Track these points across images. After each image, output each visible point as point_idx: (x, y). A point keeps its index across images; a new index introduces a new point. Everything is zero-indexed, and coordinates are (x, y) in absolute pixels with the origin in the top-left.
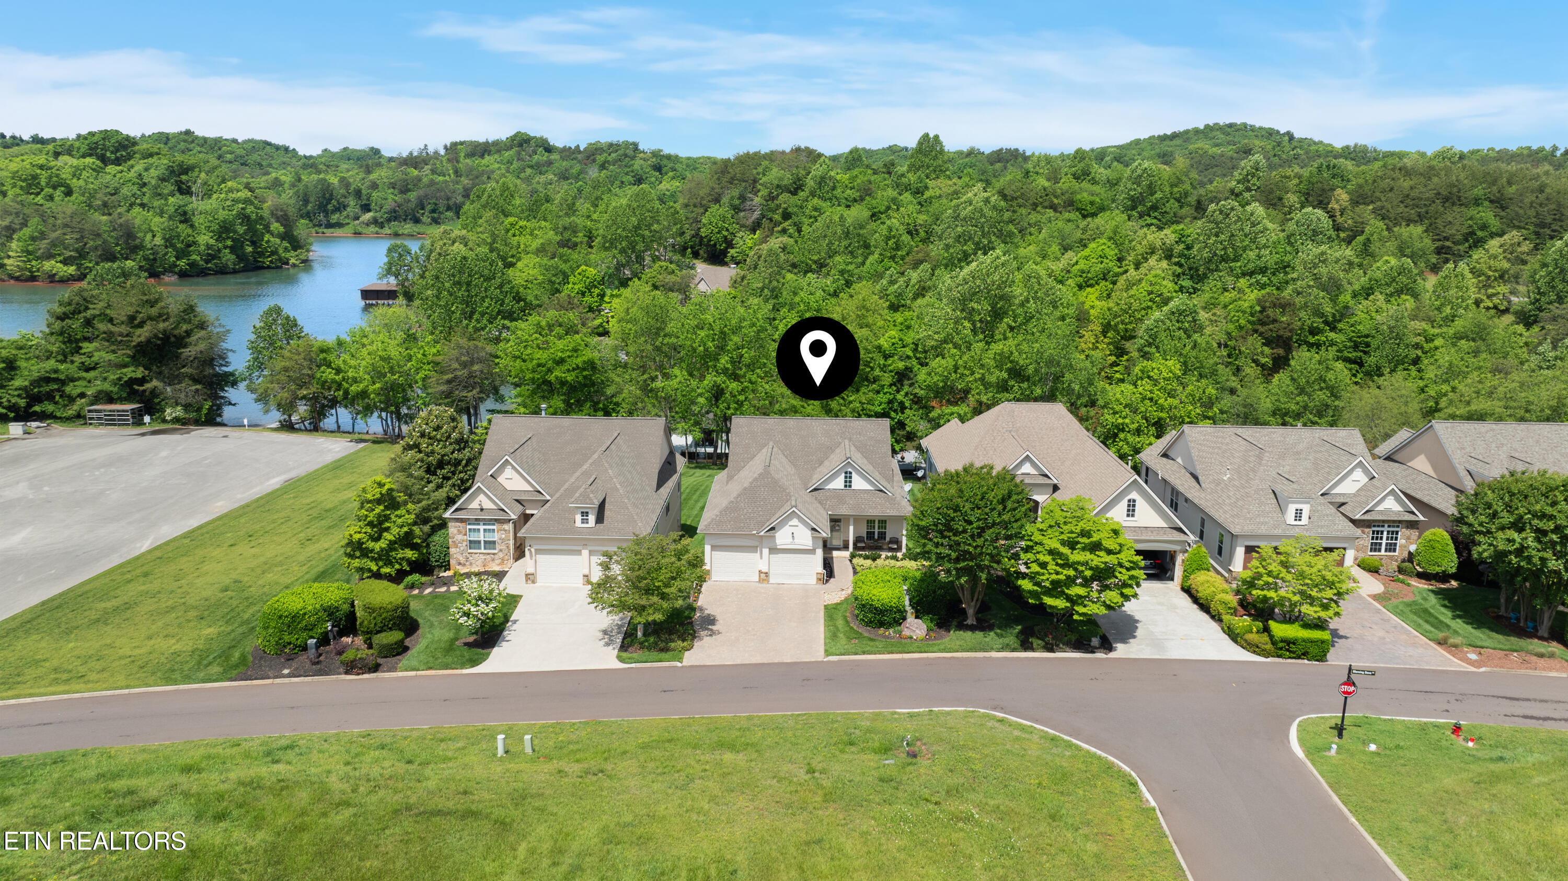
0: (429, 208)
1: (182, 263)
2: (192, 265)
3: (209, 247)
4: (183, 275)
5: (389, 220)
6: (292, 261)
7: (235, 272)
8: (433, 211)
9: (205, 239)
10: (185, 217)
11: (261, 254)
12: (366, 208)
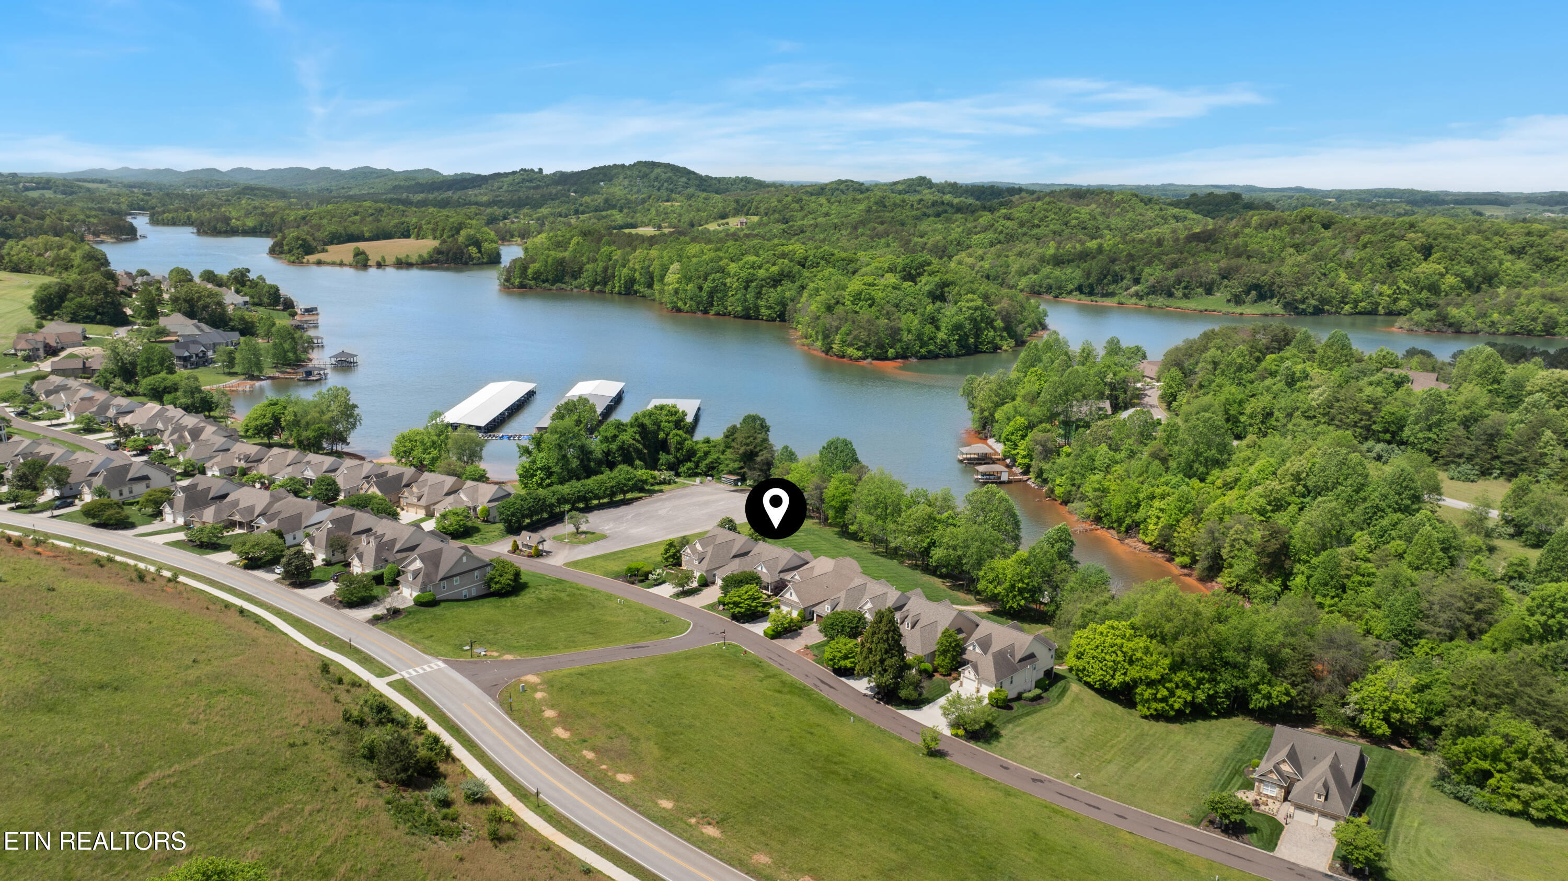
0: (1183, 285)
1: (923, 351)
2: (929, 352)
3: (942, 340)
4: (923, 358)
5: (1148, 294)
6: (1005, 347)
7: (958, 356)
8: (1186, 288)
9: (941, 335)
10: (934, 321)
11: (981, 343)
12: (1137, 281)
